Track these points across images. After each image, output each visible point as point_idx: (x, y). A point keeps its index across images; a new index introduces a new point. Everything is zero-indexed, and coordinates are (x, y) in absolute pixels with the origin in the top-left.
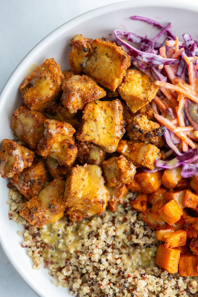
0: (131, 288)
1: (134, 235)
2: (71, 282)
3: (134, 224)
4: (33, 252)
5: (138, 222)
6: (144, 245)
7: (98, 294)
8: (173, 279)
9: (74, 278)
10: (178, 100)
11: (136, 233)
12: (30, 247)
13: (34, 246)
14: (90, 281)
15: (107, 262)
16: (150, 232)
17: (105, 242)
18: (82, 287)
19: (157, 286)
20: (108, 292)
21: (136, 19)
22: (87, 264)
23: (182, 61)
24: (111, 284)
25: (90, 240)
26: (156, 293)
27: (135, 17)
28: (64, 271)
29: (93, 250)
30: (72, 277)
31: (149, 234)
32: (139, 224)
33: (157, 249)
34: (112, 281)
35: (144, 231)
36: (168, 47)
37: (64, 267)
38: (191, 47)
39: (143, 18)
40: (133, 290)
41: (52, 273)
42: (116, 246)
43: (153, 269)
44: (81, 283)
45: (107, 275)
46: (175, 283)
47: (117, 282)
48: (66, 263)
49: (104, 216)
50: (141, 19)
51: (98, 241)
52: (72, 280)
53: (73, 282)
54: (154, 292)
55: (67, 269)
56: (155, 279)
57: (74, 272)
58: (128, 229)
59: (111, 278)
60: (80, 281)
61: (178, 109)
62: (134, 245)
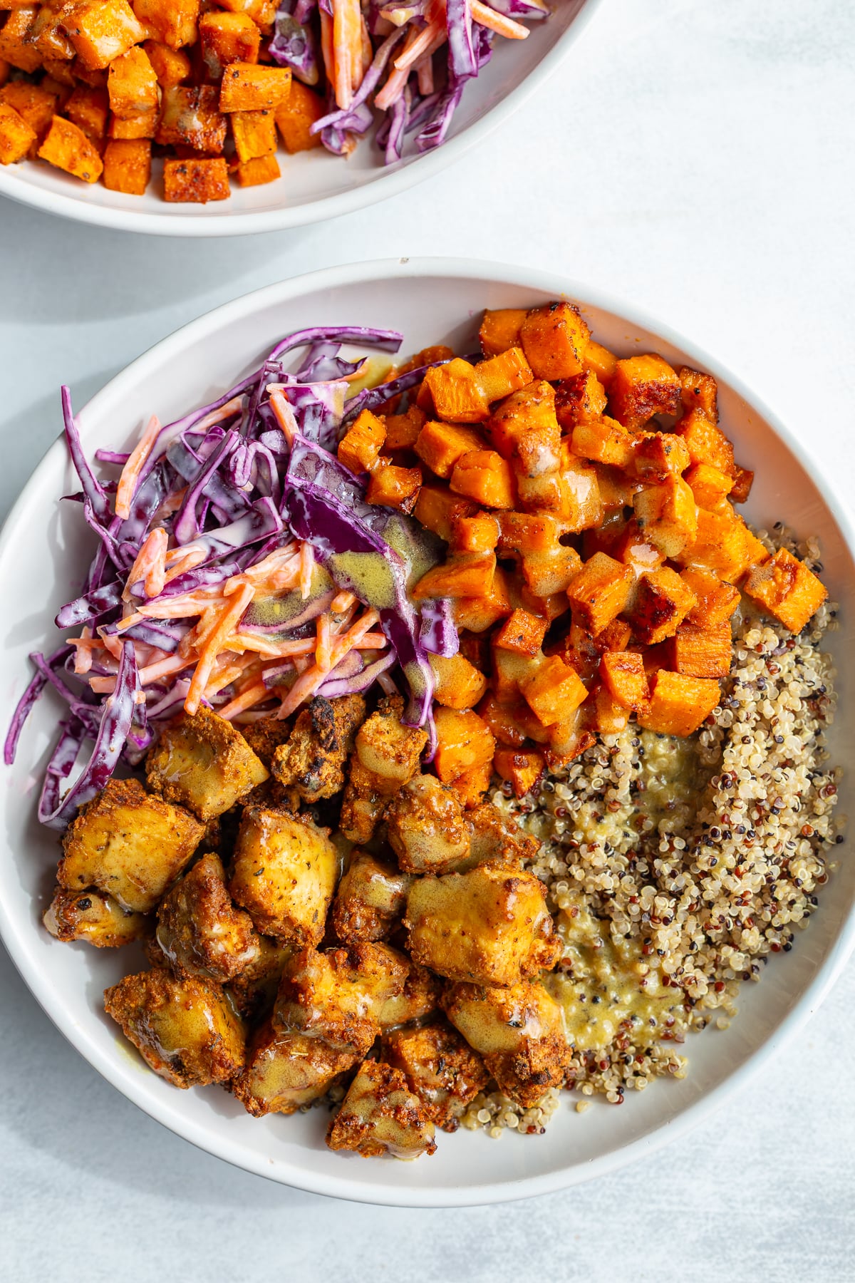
0: (755, 816)
1: (606, 792)
2: (727, 974)
3: (576, 792)
4: (636, 1074)
5: (571, 781)
6: (636, 766)
7: (765, 905)
8: (736, 697)
9: (716, 966)
10: (242, 653)
11: (601, 787)
12: (624, 1081)
13: (622, 1071)
14: (728, 926)
15: (679, 876)
16: (601, 751)
17: (621, 877)
18: (743, 949)
19: (752, 740)
20: (762, 879)
21: (13, 750)
22: (679, 929)
23: (135, 633)
24: (742, 868)
25: (612, 916)
26: (771, 743)
27: (6, 753)
28: (695, 993)
29: (642, 912)
30: (714, 970)
31: (605, 751)
32: (577, 778)
33: (648, 731)
34: (732, 864)
35: (597, 766)
36: (95, 669)
37: (685, 992)
38: (96, 607)
39: (9, 733)
40: (760, 809)
41: (698, 1026)
42: (634, 844)
43: (706, 744)
44: (731, 950)
45: (714, 879)
46: (748, 690)
47: (737, 851)
48: (674, 985)
49: (549, 873)
50: (12, 738)
51: (620, 895)
52: (719, 970)
53: (726, 966)
54: (767, 749)
55: (690, 983)
56: (734, 745)
57: (700, 963)
58: (590, 808)
59: (723, 870)
60: (727, 951)
61: (266, 655)
62: (635, 794)
